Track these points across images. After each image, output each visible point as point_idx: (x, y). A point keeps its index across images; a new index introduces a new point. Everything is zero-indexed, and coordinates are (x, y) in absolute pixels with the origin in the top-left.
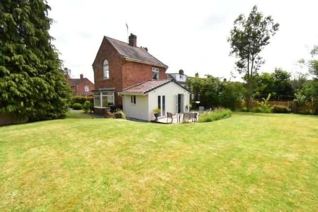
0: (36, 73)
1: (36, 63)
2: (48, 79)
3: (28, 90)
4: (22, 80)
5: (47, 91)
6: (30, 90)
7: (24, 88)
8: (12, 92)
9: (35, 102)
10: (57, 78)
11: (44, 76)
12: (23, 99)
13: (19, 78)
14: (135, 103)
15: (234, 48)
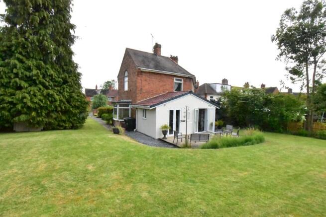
0: (51, 86)
1: (52, 77)
2: (62, 91)
3: (40, 102)
4: (37, 93)
5: (58, 103)
6: (42, 102)
7: (36, 100)
8: (25, 103)
9: (46, 112)
10: (71, 91)
11: (59, 88)
12: (35, 110)
13: (34, 91)
14: (146, 117)
15: (281, 50)
